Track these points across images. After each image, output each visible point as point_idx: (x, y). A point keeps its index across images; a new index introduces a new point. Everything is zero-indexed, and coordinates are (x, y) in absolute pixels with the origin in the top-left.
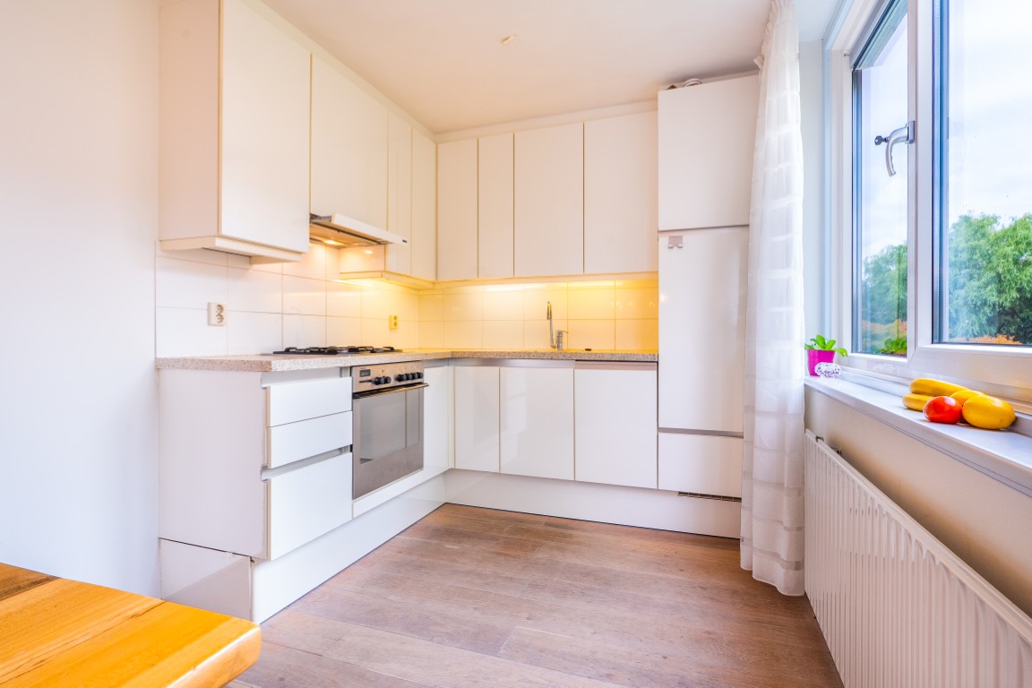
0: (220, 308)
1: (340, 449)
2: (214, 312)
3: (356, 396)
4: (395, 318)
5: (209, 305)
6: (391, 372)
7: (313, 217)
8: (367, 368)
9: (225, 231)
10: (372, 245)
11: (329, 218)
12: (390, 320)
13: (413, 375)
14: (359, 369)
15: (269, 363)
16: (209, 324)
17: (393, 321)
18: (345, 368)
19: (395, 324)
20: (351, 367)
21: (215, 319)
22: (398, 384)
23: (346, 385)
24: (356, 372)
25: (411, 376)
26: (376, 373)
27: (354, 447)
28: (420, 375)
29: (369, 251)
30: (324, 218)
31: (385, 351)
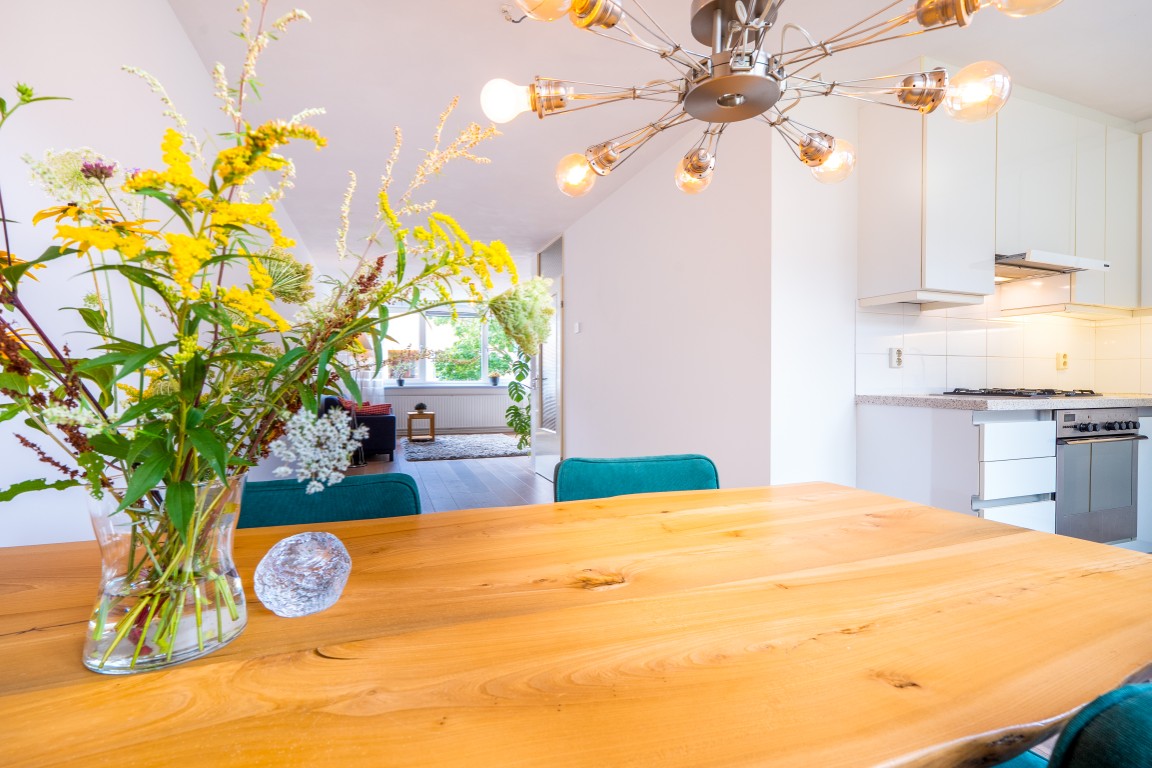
0: (899, 352)
1: (1038, 495)
2: (895, 357)
3: (1060, 441)
4: (1065, 356)
5: (891, 350)
6: (1098, 418)
7: (998, 257)
8: (1072, 412)
9: (928, 285)
10: (1051, 275)
11: (1023, 256)
12: (1057, 359)
13: (1127, 424)
14: (1064, 412)
15: (985, 403)
16: (891, 366)
17: (1062, 360)
18: (1045, 411)
19: (1065, 363)
20: (1054, 411)
21: (895, 363)
22: (1105, 432)
23: (1049, 429)
24: (1060, 416)
25: (1124, 426)
26: (1081, 418)
27: (1057, 495)
28: (1136, 425)
29: (1037, 283)
30: (1012, 256)
31: (1077, 395)
